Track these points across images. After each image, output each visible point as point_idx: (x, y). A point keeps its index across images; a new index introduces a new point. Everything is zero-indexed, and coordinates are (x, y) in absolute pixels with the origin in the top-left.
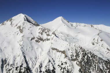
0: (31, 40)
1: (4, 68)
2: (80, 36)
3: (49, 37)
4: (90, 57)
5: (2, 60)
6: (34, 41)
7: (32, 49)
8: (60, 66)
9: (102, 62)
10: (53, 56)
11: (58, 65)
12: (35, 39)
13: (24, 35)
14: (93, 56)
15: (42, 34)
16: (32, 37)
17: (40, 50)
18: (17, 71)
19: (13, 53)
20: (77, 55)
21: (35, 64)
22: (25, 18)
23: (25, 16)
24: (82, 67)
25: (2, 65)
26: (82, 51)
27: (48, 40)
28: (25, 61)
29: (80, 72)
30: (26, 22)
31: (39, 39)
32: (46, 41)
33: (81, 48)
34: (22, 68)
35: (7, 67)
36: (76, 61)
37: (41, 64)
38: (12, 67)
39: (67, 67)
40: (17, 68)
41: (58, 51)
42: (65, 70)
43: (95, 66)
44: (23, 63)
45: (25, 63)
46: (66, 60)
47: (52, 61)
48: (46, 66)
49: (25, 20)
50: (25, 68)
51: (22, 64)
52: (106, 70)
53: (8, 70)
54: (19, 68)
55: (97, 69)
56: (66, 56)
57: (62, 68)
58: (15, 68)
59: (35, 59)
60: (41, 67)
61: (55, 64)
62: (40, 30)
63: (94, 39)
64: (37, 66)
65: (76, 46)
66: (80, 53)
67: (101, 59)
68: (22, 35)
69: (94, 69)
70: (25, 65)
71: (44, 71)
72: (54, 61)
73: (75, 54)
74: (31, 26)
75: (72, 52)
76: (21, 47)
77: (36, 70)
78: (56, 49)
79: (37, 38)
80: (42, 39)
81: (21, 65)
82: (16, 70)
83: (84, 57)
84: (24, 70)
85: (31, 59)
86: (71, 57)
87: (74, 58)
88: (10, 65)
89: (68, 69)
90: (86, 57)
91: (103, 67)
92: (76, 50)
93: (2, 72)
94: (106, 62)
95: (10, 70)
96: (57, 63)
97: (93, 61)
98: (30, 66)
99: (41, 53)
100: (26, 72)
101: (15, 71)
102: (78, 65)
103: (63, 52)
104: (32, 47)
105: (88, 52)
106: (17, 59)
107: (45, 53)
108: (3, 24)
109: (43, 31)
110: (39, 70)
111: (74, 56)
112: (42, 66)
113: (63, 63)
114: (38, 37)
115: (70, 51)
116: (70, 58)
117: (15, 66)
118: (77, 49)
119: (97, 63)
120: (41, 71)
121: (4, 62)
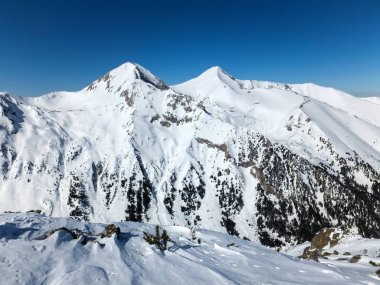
0: (152, 121)
1: (98, 183)
2: (260, 111)
3: (190, 115)
4: (282, 158)
5: (93, 165)
6: (157, 123)
7: (154, 142)
8: (215, 179)
9: (307, 169)
10: (200, 157)
11: (212, 177)
12: (160, 120)
13: (135, 111)
14: (289, 156)
15: (174, 107)
16: (154, 114)
17: (171, 143)
18: (123, 189)
19: (113, 149)
20: (253, 154)
21: (162, 175)
22: (138, 72)
23: (137, 68)
24: (262, 181)
25: (95, 176)
26: (264, 145)
27: (188, 120)
28: (139, 168)
29: (258, 190)
30: (139, 80)
31: (168, 119)
32: (185, 123)
33: (262, 138)
34: (133, 182)
35: (104, 179)
36: (250, 168)
37: (174, 174)
38: (113, 181)
39: (229, 180)
41: (211, 145)
42: (225, 187)
43: (292, 177)
44: (136, 171)
45: (141, 172)
46: (228, 165)
47: (197, 167)
48: (185, 179)
49: (137, 78)
50: (140, 182)
51: (135, 174)
52: (316, 185)
53: (106, 185)
54: (128, 183)
55: (295, 184)
56: (228, 157)
57: (219, 182)
58: (120, 183)
59: (161, 162)
60: (173, 180)
61: (204, 173)
62: (171, 98)
63: (292, 117)
64: (166, 177)
65: (251, 133)
66: (258, 150)
67: (307, 162)
68: (131, 110)
69: (290, 183)
70: (140, 177)
71: (182, 189)
72: (202, 168)
73: (247, 153)
74: (150, 90)
75: (240, 146)
76: (130, 137)
77: (164, 187)
78: (206, 141)
79: (165, 116)
80: (174, 120)
81: (132, 175)
82: (123, 185)
83: (268, 157)
84: (138, 186)
85: (152, 163)
86: (240, 159)
87: (247, 159)
88: (109, 175)
89: (233, 185)
90: (272, 158)
91: (310, 180)
92: (250, 142)
93: (96, 190)
94: (317, 168)
95: (110, 186)
96: (209, 171)
97: (288, 166)
98: (151, 177)
99: (173, 150)
100: (143, 191)
101: (120, 189)
102: (254, 175)
103: (223, 148)
104: (155, 137)
105: (276, 146)
106: (123, 164)
107: (182, 149)
108: (91, 88)
109: (177, 101)
110: (170, 187)
111: (247, 155)
112: (175, 179)
113: (223, 172)
114: (167, 115)
115: (238, 145)
116: (238, 161)
117: (120, 179)
118: (252, 141)
119: (296, 171)
120: (174, 190)
121: (97, 169)
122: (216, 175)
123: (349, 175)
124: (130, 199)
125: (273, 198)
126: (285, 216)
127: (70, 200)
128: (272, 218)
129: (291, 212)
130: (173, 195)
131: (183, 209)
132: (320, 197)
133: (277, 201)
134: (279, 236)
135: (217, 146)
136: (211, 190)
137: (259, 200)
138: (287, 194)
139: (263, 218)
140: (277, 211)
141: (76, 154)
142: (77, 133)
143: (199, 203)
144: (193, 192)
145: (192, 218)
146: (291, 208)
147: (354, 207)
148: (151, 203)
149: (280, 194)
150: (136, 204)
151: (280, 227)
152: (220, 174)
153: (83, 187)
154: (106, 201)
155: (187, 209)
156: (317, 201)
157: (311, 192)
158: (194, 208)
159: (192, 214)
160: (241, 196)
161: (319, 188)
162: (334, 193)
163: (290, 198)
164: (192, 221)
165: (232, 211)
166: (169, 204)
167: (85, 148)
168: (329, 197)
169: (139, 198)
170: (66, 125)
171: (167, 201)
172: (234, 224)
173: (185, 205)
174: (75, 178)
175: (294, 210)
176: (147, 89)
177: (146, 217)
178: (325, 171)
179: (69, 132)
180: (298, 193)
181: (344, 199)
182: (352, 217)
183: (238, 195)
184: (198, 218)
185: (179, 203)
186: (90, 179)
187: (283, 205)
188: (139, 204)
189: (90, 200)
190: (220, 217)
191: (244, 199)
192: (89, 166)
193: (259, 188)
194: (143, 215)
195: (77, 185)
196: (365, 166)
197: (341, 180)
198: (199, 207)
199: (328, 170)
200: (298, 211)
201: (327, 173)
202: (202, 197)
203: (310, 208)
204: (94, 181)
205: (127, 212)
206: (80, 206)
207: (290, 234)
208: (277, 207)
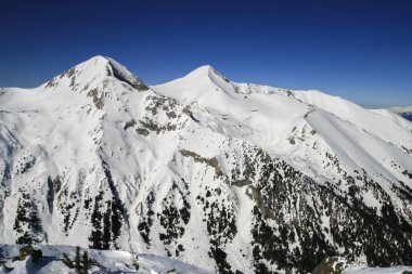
0: (125, 128)
1: (55, 202)
2: (259, 120)
3: (173, 121)
4: (283, 175)
5: (50, 181)
6: (132, 130)
7: (128, 154)
8: (203, 200)
9: (311, 189)
10: (185, 173)
11: (199, 197)
12: (136, 127)
13: (106, 115)
14: (291, 173)
15: (154, 112)
16: (129, 119)
17: (149, 155)
18: (87, 211)
19: (75, 161)
20: (250, 171)
21: (137, 194)
22: (110, 68)
23: (110, 63)
24: (260, 203)
25: (50, 194)
26: (262, 160)
27: (171, 128)
28: (108, 185)
29: (255, 214)
30: (112, 78)
31: (146, 126)
32: (166, 131)
33: (260, 152)
34: (100, 202)
35: (63, 198)
36: (245, 187)
38: (74, 200)
39: (220, 202)
40: (87, 203)
41: (198, 159)
42: (215, 209)
43: (294, 198)
44: (104, 189)
45: (110, 191)
46: (219, 183)
47: (181, 185)
48: (165, 200)
49: (109, 74)
51: (102, 193)
52: (321, 208)
53: (65, 206)
54: (93, 204)
55: (298, 207)
56: (219, 174)
57: (207, 203)
58: (83, 204)
59: (136, 179)
60: (151, 200)
61: (189, 193)
62: (151, 101)
63: (295, 128)
64: (142, 197)
65: (247, 145)
66: (255, 166)
67: (311, 182)
68: (100, 113)
69: (292, 206)
70: (108, 196)
71: (161, 212)
72: (187, 187)
73: (242, 169)
74: (126, 90)
75: (234, 161)
76: (97, 146)
77: (139, 209)
78: (193, 154)
79: (142, 122)
80: (153, 127)
81: (98, 194)
82: (86, 207)
83: (267, 175)
84: (106, 208)
85: (125, 179)
86: (233, 177)
87: (242, 177)
88: (69, 194)
89: (224, 208)
90: (272, 175)
91: (315, 202)
92: (246, 156)
93: (51, 211)
94: (323, 187)
95: (70, 207)
96: (196, 190)
97: (290, 186)
98: (123, 197)
99: (151, 164)
100: (112, 213)
101: (83, 211)
102: (251, 196)
103: (213, 162)
104: (129, 147)
105: (277, 162)
106: (87, 179)
107: (161, 165)
108: (51, 85)
109: (158, 104)
110: (146, 210)
111: (242, 172)
112: (153, 199)
113: (212, 192)
114: (145, 121)
115: (231, 159)
116: (230, 179)
117: (83, 198)
118: (249, 155)
119: (299, 192)
120: (151, 213)
121: (53, 186)
122: (203, 195)
123: (357, 196)
124: (95, 223)
125: (272, 223)
126: (286, 245)
127: (17, 223)
128: (271, 247)
129: (293, 240)
130: (149, 219)
131: (162, 237)
132: (326, 222)
133: (277, 226)
134: (279, 268)
135: (205, 160)
136: (198, 213)
137: (256, 226)
138: (288, 218)
139: (260, 247)
140: (276, 239)
141: (28, 166)
142: (31, 139)
143: (182, 230)
144: (175, 215)
145: (173, 247)
146: (292, 234)
147: (362, 232)
148: (121, 229)
149: (280, 219)
150: (102, 230)
151: (280, 258)
152: (209, 194)
153: (35, 207)
154: (64, 225)
155: (168, 237)
156: (323, 226)
157: (317, 216)
158: (176, 235)
159: (173, 243)
160: (234, 221)
161: (324, 211)
162: (342, 217)
163: (292, 223)
164: (173, 252)
165: (223, 239)
166: (144, 231)
167: (39, 159)
168: (335, 221)
169: (106, 222)
170: (16, 129)
171: (142, 226)
172: (225, 255)
173: (164, 231)
174: (24, 196)
175: (297, 238)
176: (122, 89)
177: (115, 245)
178: (331, 191)
179: (19, 138)
180: (301, 217)
181: (351, 224)
182: (360, 244)
183: (230, 220)
184: (181, 247)
185: (157, 229)
186: (44, 198)
187: (283, 231)
188: (106, 230)
189: (44, 224)
190: (207, 247)
191: (238, 224)
192: (43, 181)
193: (255, 211)
194: (111, 243)
195: (27, 205)
196: (374, 185)
197: (349, 202)
198: (182, 234)
199: (335, 190)
200: (300, 239)
201: (334, 194)
202: (186, 222)
203: (315, 234)
204: (50, 200)
205: (90, 239)
206: (30, 231)
207: (291, 266)
208: (277, 234)
